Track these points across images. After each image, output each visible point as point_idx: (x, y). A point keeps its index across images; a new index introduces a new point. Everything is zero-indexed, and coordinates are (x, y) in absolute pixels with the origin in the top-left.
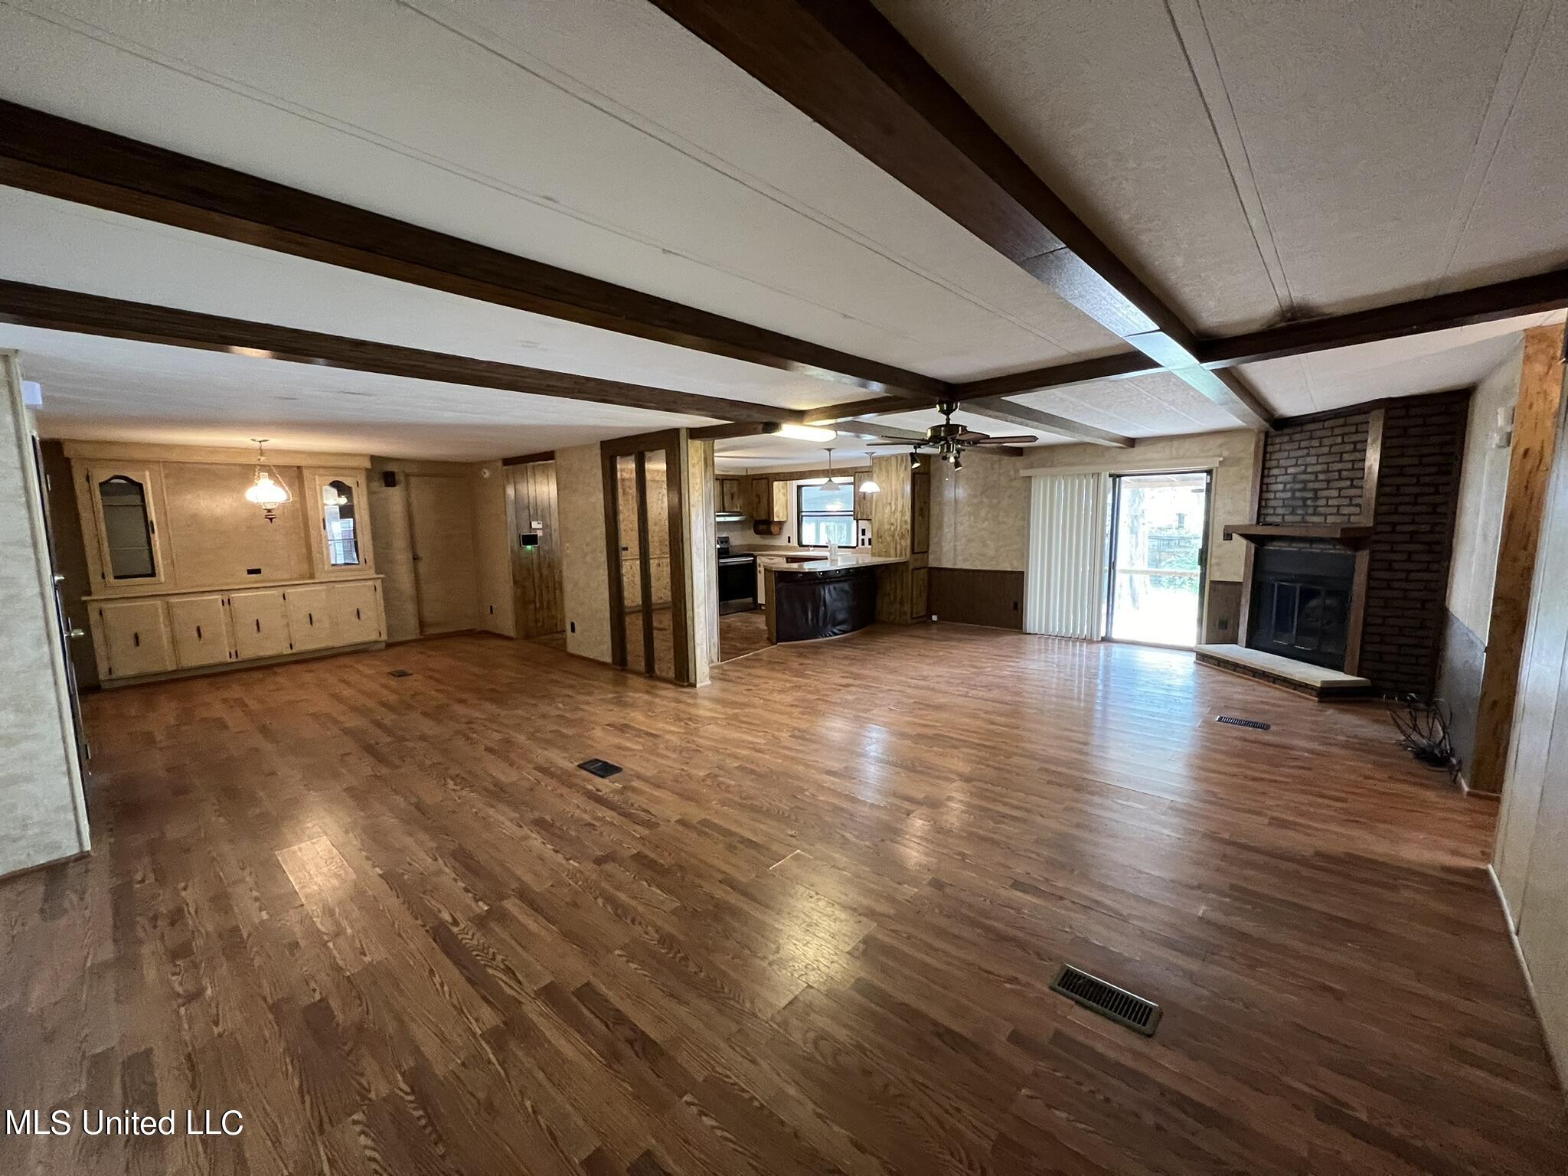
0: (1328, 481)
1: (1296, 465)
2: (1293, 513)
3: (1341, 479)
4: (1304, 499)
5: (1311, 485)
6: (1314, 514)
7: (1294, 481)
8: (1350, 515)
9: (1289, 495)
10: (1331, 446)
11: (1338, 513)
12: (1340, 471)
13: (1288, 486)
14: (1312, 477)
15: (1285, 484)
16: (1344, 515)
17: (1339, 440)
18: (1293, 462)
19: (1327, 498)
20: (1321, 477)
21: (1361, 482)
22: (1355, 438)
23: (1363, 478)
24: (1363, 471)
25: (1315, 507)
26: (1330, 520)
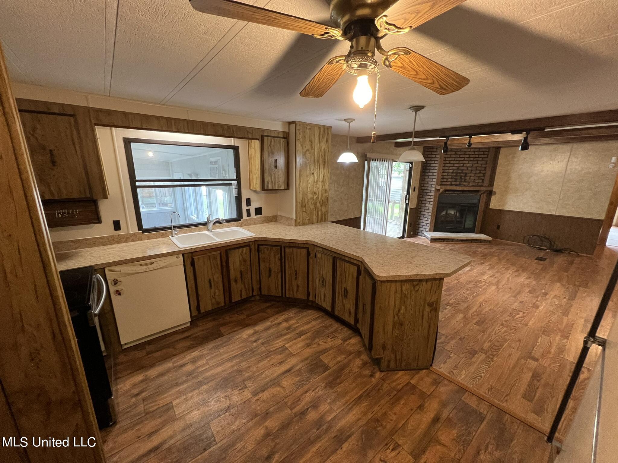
0: (472, 170)
1: (459, 163)
2: (456, 181)
3: (476, 170)
4: (461, 176)
5: (464, 171)
6: (465, 182)
7: (458, 169)
8: (478, 182)
9: (455, 174)
10: (474, 158)
11: (474, 182)
12: (476, 167)
13: (455, 171)
14: (466, 168)
15: (453, 170)
16: (476, 182)
17: (477, 156)
18: (457, 162)
19: (470, 176)
20: (469, 169)
21: (484, 172)
22: (483, 156)
23: (485, 170)
24: (485, 167)
25: (465, 179)
26: (470, 184)
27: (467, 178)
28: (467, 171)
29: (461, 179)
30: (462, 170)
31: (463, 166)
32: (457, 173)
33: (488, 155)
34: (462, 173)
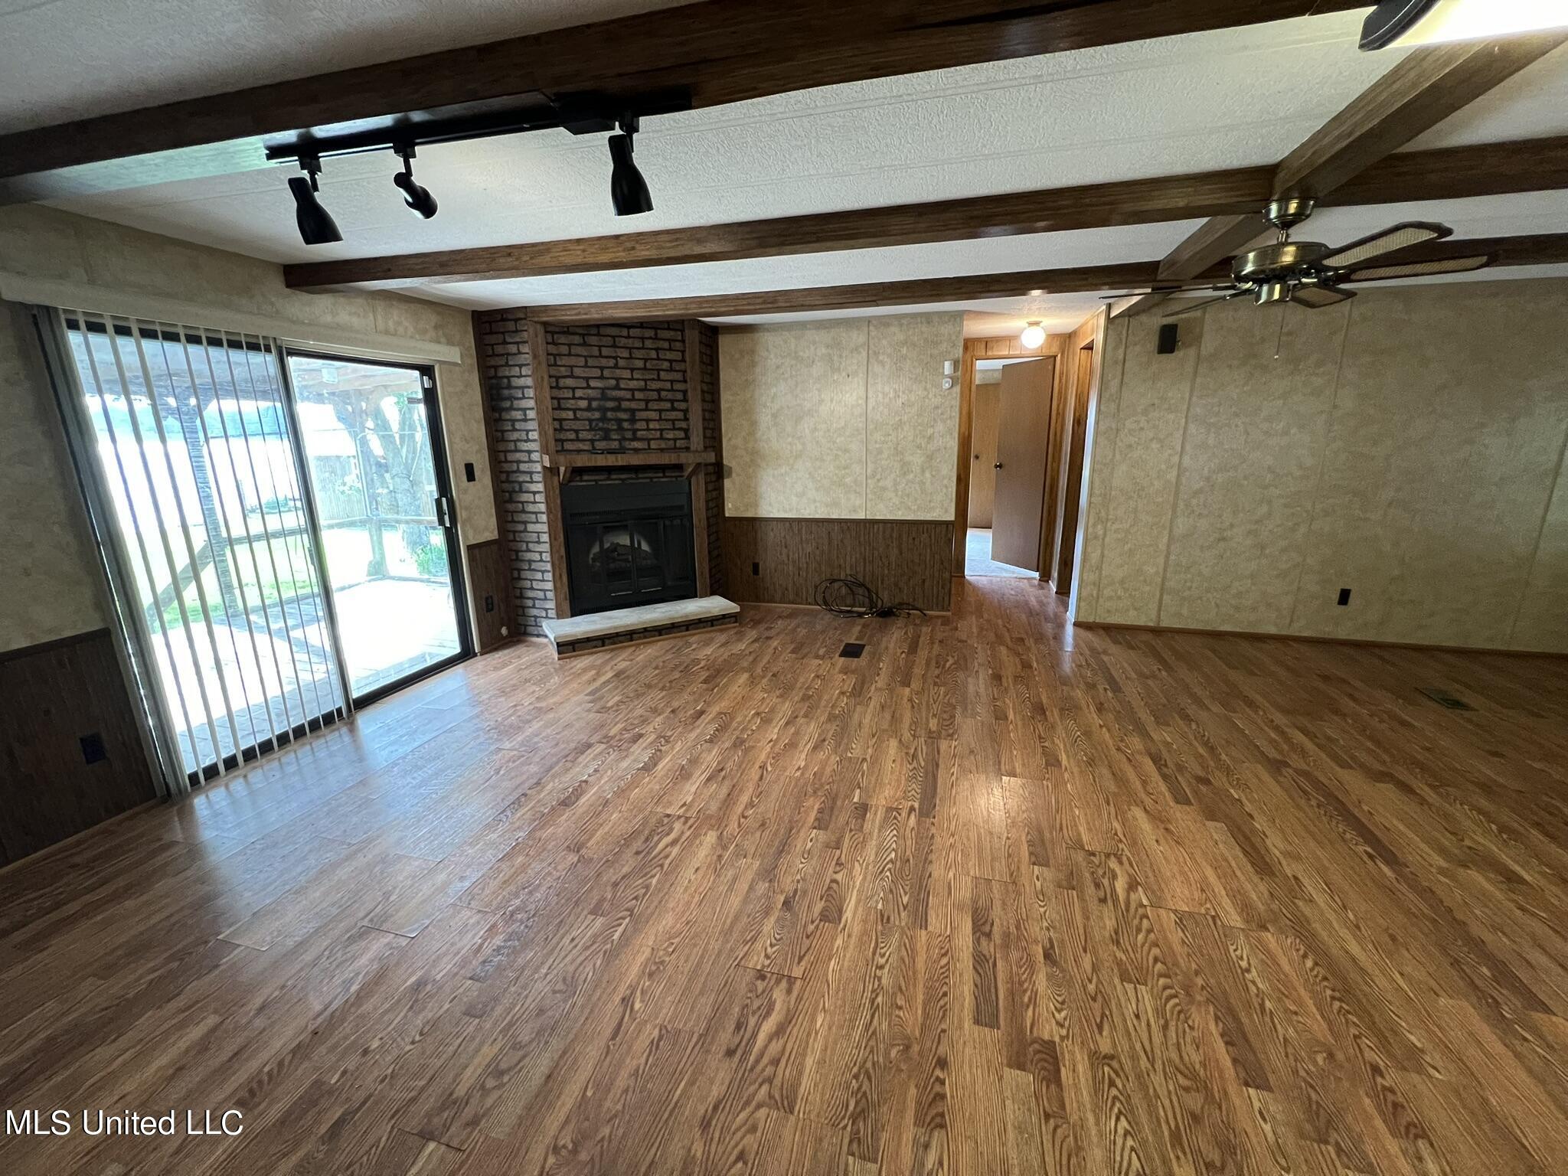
0: (647, 401)
6: (635, 439)
7: (604, 397)
9: (597, 415)
10: (645, 359)
11: (661, 438)
13: (595, 404)
14: (628, 395)
15: (590, 400)
17: (653, 354)
18: (597, 373)
19: (648, 421)
20: (638, 395)
21: (683, 406)
22: (669, 355)
23: (685, 400)
24: (685, 392)
26: (654, 444)
27: (638, 425)
28: (633, 405)
29: (620, 429)
30: (619, 400)
31: (617, 387)
32: (604, 410)
33: (683, 352)
34: (618, 409)
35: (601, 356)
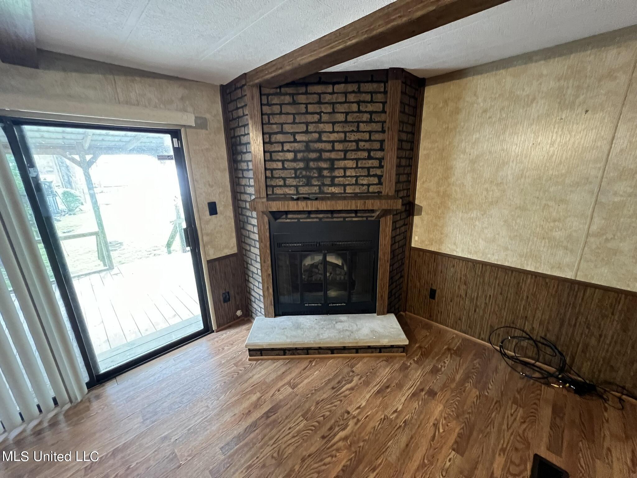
0: (346, 151)
1: (307, 132)
2: (309, 184)
3: (358, 149)
4: (320, 170)
5: (326, 155)
6: (333, 185)
7: (308, 149)
8: (369, 185)
9: (301, 165)
10: (347, 113)
11: (357, 184)
12: (357, 141)
13: (300, 156)
14: (329, 146)
15: (295, 152)
16: (363, 185)
17: (355, 107)
18: (303, 128)
19: (345, 169)
20: (338, 146)
21: (379, 154)
22: (370, 108)
23: (382, 149)
24: (382, 142)
25: (333, 178)
26: (349, 190)
27: (336, 173)
28: (333, 155)
29: (321, 176)
30: (321, 151)
31: (320, 140)
32: (306, 161)
33: (384, 103)
34: (319, 159)
35: (307, 113)
